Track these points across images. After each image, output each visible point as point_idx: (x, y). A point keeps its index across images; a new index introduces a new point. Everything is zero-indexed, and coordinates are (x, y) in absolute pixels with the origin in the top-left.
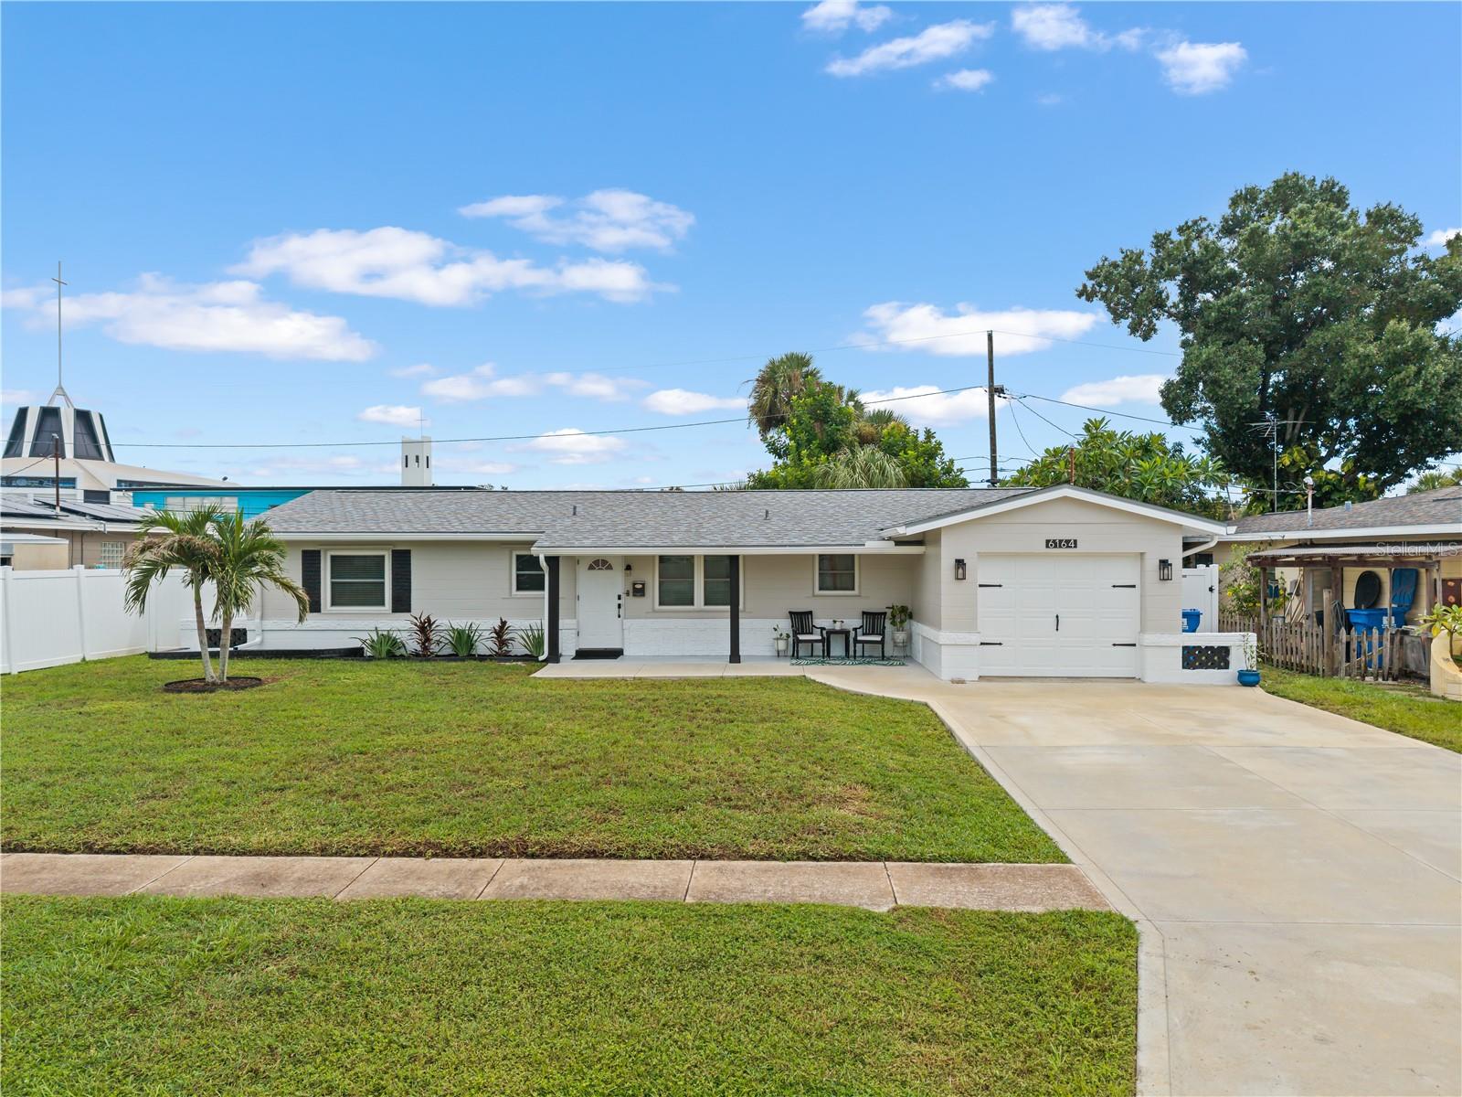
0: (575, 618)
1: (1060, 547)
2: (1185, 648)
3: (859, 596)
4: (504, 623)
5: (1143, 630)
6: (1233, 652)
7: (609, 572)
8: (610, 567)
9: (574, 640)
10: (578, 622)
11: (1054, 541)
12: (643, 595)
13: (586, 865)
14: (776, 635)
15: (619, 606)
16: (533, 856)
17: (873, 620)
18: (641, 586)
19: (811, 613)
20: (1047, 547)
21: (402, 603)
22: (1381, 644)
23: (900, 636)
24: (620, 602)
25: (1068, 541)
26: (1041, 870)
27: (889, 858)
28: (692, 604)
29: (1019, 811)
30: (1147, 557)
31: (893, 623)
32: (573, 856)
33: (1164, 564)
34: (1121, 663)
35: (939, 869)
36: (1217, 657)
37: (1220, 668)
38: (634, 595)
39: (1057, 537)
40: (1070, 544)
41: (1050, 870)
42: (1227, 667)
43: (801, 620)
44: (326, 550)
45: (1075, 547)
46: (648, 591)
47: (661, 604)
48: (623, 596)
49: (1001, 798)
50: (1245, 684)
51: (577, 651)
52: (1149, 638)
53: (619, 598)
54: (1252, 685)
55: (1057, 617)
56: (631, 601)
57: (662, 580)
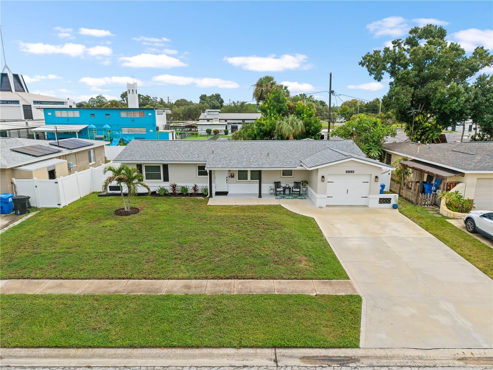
0: (216, 183)
1: (350, 173)
2: (380, 198)
3: (293, 177)
4: (196, 185)
5: (369, 194)
6: (392, 199)
9: (216, 189)
11: (348, 171)
12: (234, 177)
13: (251, 281)
14: (271, 188)
15: (227, 180)
16: (240, 279)
17: (297, 184)
19: (280, 182)
20: (346, 173)
21: (166, 179)
22: (430, 197)
23: (304, 189)
26: (344, 282)
27: (313, 279)
28: (247, 179)
29: (339, 262)
30: (372, 175)
31: (303, 185)
32: (248, 279)
33: (376, 177)
34: (363, 202)
35: (323, 282)
36: (388, 201)
40: (352, 172)
41: (346, 282)
43: (277, 184)
44: (143, 165)
45: (354, 173)
47: (239, 179)
48: (228, 177)
49: (334, 257)
50: (394, 208)
51: (216, 192)
54: (396, 208)
55: (348, 190)
56: (230, 179)
57: (239, 173)
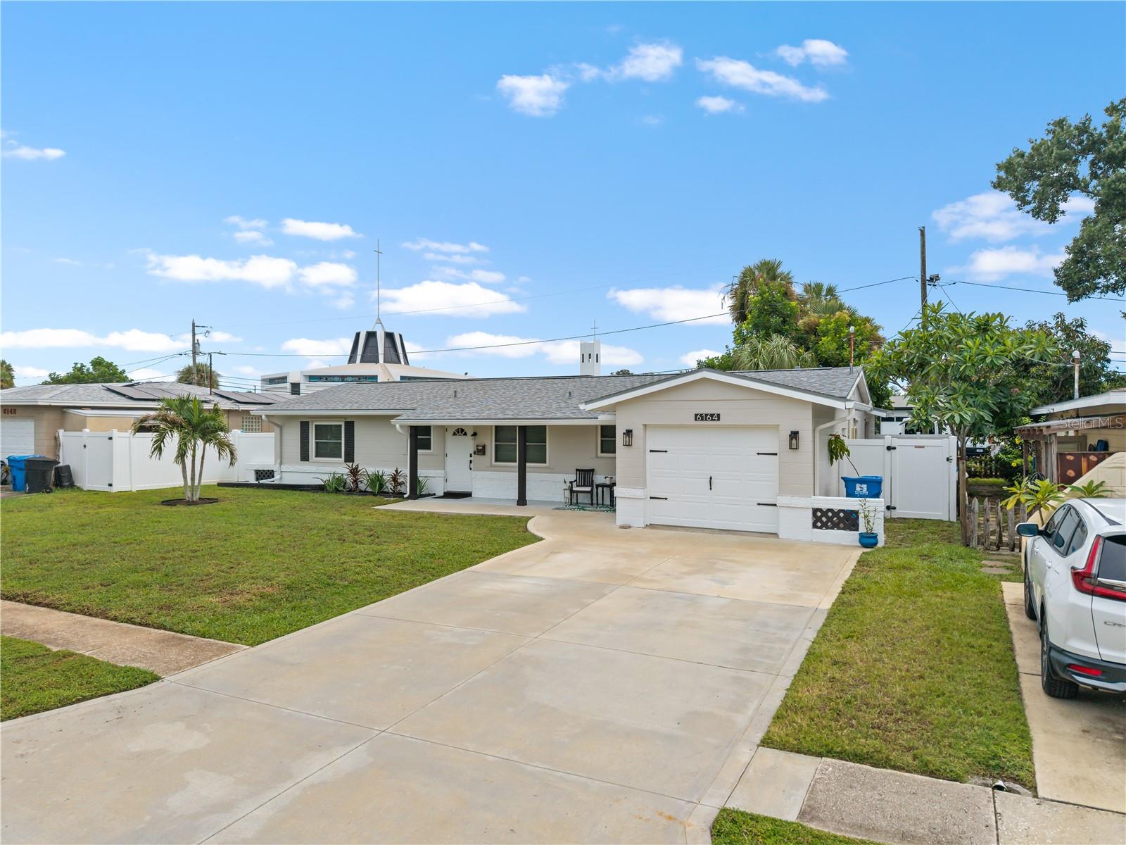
0: (444, 469)
1: (706, 420)
2: (817, 510)
4: (397, 472)
5: (781, 493)
6: (862, 516)
7: (465, 437)
8: (465, 434)
10: (446, 472)
15: (471, 462)
18: (481, 448)
19: (593, 470)
20: (696, 420)
21: (349, 456)
24: (471, 459)
25: (712, 415)
28: (516, 461)
29: (344, 613)
30: (780, 428)
33: (794, 435)
36: (850, 521)
37: (847, 529)
38: (478, 454)
39: (704, 412)
42: (856, 529)
44: (313, 422)
46: (488, 450)
47: (496, 460)
49: (363, 604)
50: (863, 545)
51: (444, 493)
52: (782, 500)
53: (471, 456)
54: (868, 547)
56: (477, 459)
57: (497, 443)
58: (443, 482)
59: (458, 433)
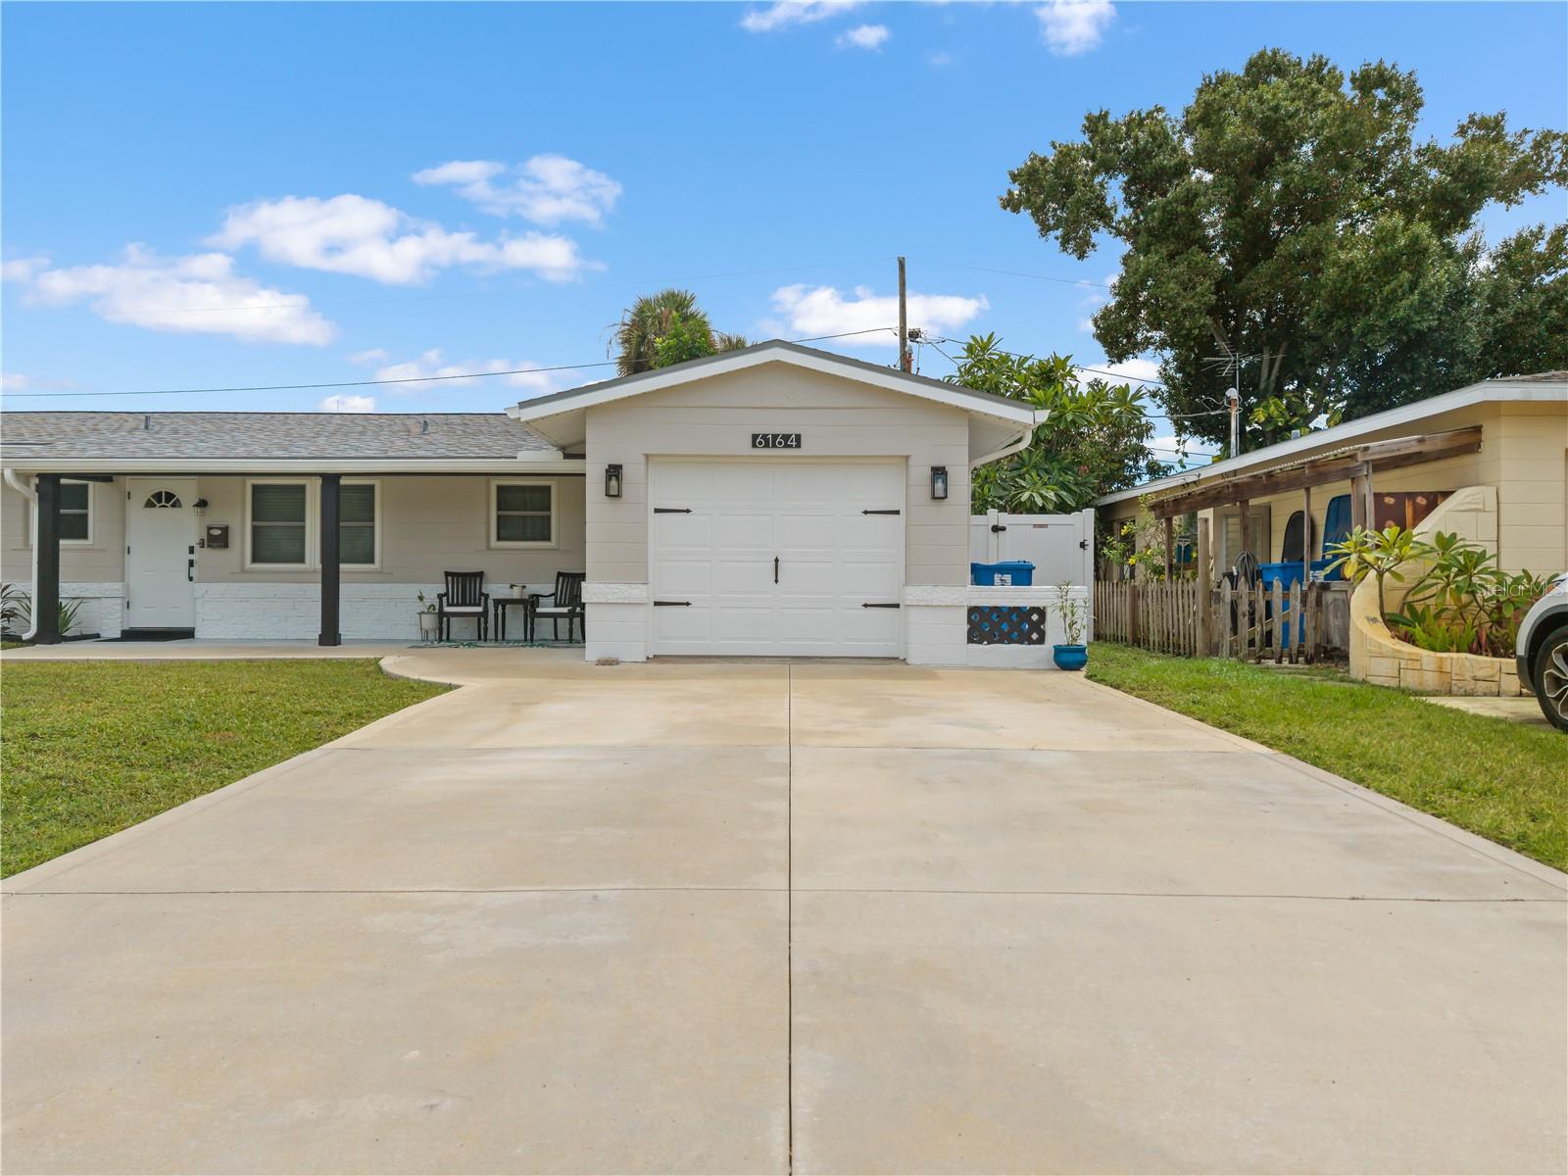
0: (123, 581)
1: (774, 446)
2: (972, 610)
3: (557, 550)
5: (909, 585)
6: (1051, 617)
7: (176, 510)
8: (177, 504)
9: (119, 615)
10: (128, 587)
11: (765, 437)
12: (226, 545)
14: (423, 607)
15: (191, 563)
17: (572, 585)
18: (218, 532)
19: (481, 575)
20: (754, 445)
22: (1286, 605)
24: (192, 557)
25: (786, 437)
28: (305, 560)
30: (912, 462)
33: (939, 473)
34: (872, 635)
36: (1027, 626)
37: (1031, 642)
38: (209, 546)
39: (770, 430)
40: (790, 441)
42: (1041, 640)
43: (465, 584)
45: (798, 446)
46: (234, 538)
47: (255, 560)
48: (197, 548)
50: (1065, 666)
51: (123, 632)
52: (914, 594)
53: (191, 550)
54: (1073, 668)
55: (777, 560)
56: (206, 556)
57: (257, 524)
58: (118, 608)
59: (160, 501)
